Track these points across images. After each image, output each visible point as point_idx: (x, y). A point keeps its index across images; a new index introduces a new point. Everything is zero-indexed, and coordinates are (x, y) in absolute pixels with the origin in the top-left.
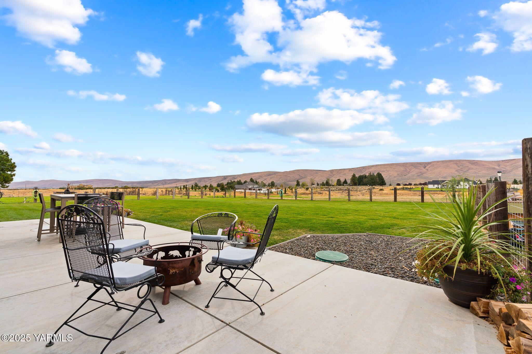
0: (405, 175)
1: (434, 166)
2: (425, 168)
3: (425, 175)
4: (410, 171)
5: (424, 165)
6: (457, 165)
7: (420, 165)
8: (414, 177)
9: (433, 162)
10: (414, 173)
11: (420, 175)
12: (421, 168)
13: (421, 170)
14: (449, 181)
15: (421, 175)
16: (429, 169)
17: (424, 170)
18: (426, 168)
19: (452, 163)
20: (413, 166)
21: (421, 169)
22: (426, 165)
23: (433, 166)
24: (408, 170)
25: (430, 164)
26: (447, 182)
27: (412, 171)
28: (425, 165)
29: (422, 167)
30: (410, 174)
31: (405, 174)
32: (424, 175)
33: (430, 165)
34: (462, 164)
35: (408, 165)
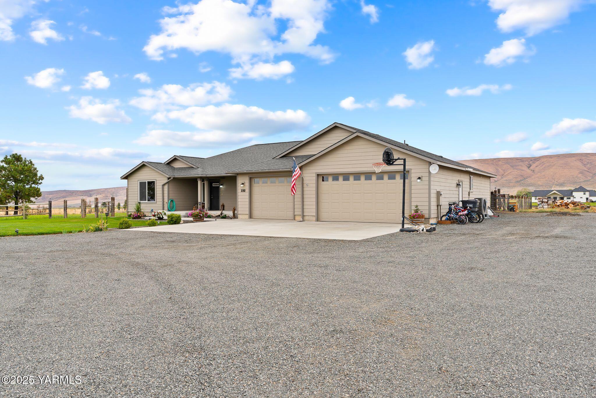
1: (544, 164)
2: (529, 167)
4: (505, 173)
5: (527, 162)
9: (543, 156)
10: (510, 177)
11: (521, 180)
12: (523, 168)
13: (522, 172)
14: (557, 191)
16: (537, 169)
17: (529, 171)
18: (531, 168)
20: (509, 164)
22: (531, 162)
24: (501, 172)
25: (538, 161)
26: (555, 193)
27: (508, 173)
29: (525, 166)
30: (504, 179)
32: (527, 180)
33: (537, 163)
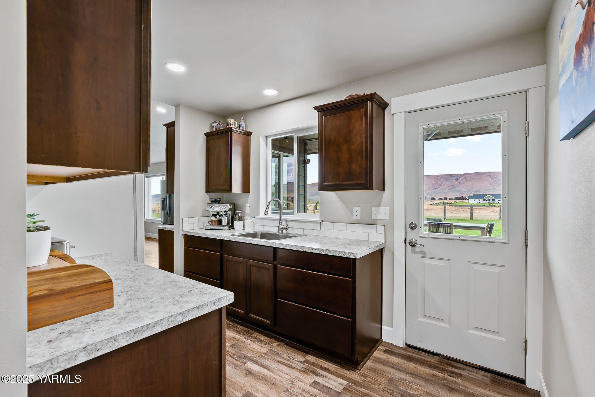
0: (436, 189)
3: (457, 189)
6: (491, 178)
7: (452, 178)
8: (446, 191)
15: (453, 188)
19: (485, 175)
21: (453, 182)
23: (466, 179)
28: (457, 177)
31: (436, 187)
34: (496, 177)
35: (439, 177)
